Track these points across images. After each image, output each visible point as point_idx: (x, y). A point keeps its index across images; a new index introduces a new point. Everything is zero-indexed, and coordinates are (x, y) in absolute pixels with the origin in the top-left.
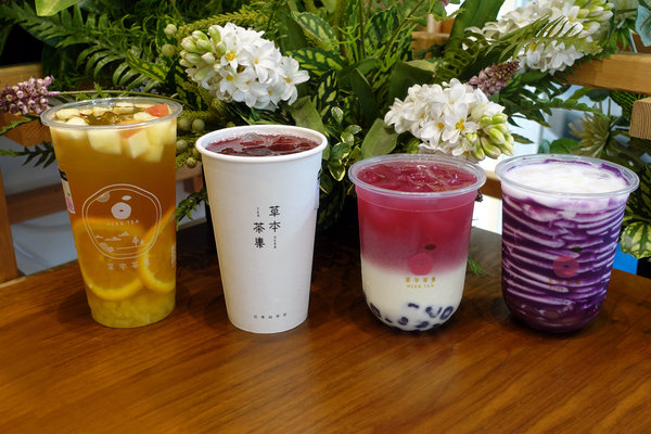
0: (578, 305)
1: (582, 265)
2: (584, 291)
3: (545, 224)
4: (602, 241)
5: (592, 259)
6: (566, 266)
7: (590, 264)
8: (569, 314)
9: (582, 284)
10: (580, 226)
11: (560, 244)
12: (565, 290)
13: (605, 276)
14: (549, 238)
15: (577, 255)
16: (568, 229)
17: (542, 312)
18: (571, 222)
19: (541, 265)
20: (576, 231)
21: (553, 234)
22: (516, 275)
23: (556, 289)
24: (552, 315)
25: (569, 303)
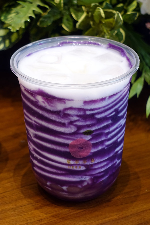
0: (95, 178)
1: (95, 145)
2: (100, 166)
3: (57, 113)
4: (110, 122)
5: (103, 138)
6: (81, 148)
7: (102, 143)
8: (89, 187)
9: (97, 161)
10: (88, 113)
11: (72, 129)
12: (83, 168)
13: (117, 149)
14: (63, 125)
15: (89, 137)
16: (77, 116)
17: (65, 188)
18: (79, 109)
19: (58, 148)
20: (85, 117)
21: (66, 121)
22: (39, 157)
23: (74, 168)
24: (73, 189)
25: (87, 178)
